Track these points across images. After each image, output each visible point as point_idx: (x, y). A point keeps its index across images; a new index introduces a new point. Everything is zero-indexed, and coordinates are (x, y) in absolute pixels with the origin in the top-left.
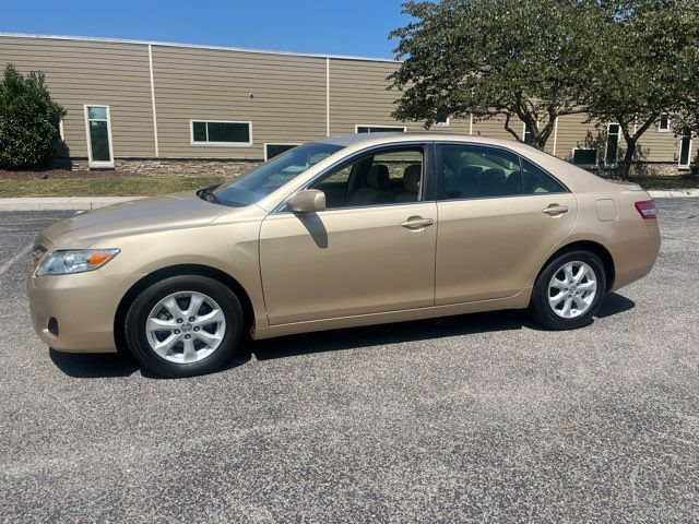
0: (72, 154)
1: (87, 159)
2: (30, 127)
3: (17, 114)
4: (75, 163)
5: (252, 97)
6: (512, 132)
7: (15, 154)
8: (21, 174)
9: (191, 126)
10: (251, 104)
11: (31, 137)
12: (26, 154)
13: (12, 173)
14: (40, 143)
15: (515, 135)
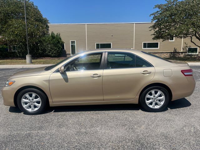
0: (67, 53)
1: (70, 54)
2: (56, 47)
3: (53, 44)
4: (68, 55)
5: (112, 36)
6: (193, 42)
7: (52, 53)
8: (54, 58)
9: (96, 45)
10: (112, 38)
11: (56, 49)
12: (55, 53)
13: (52, 58)
14: (58, 51)
15: (194, 44)
